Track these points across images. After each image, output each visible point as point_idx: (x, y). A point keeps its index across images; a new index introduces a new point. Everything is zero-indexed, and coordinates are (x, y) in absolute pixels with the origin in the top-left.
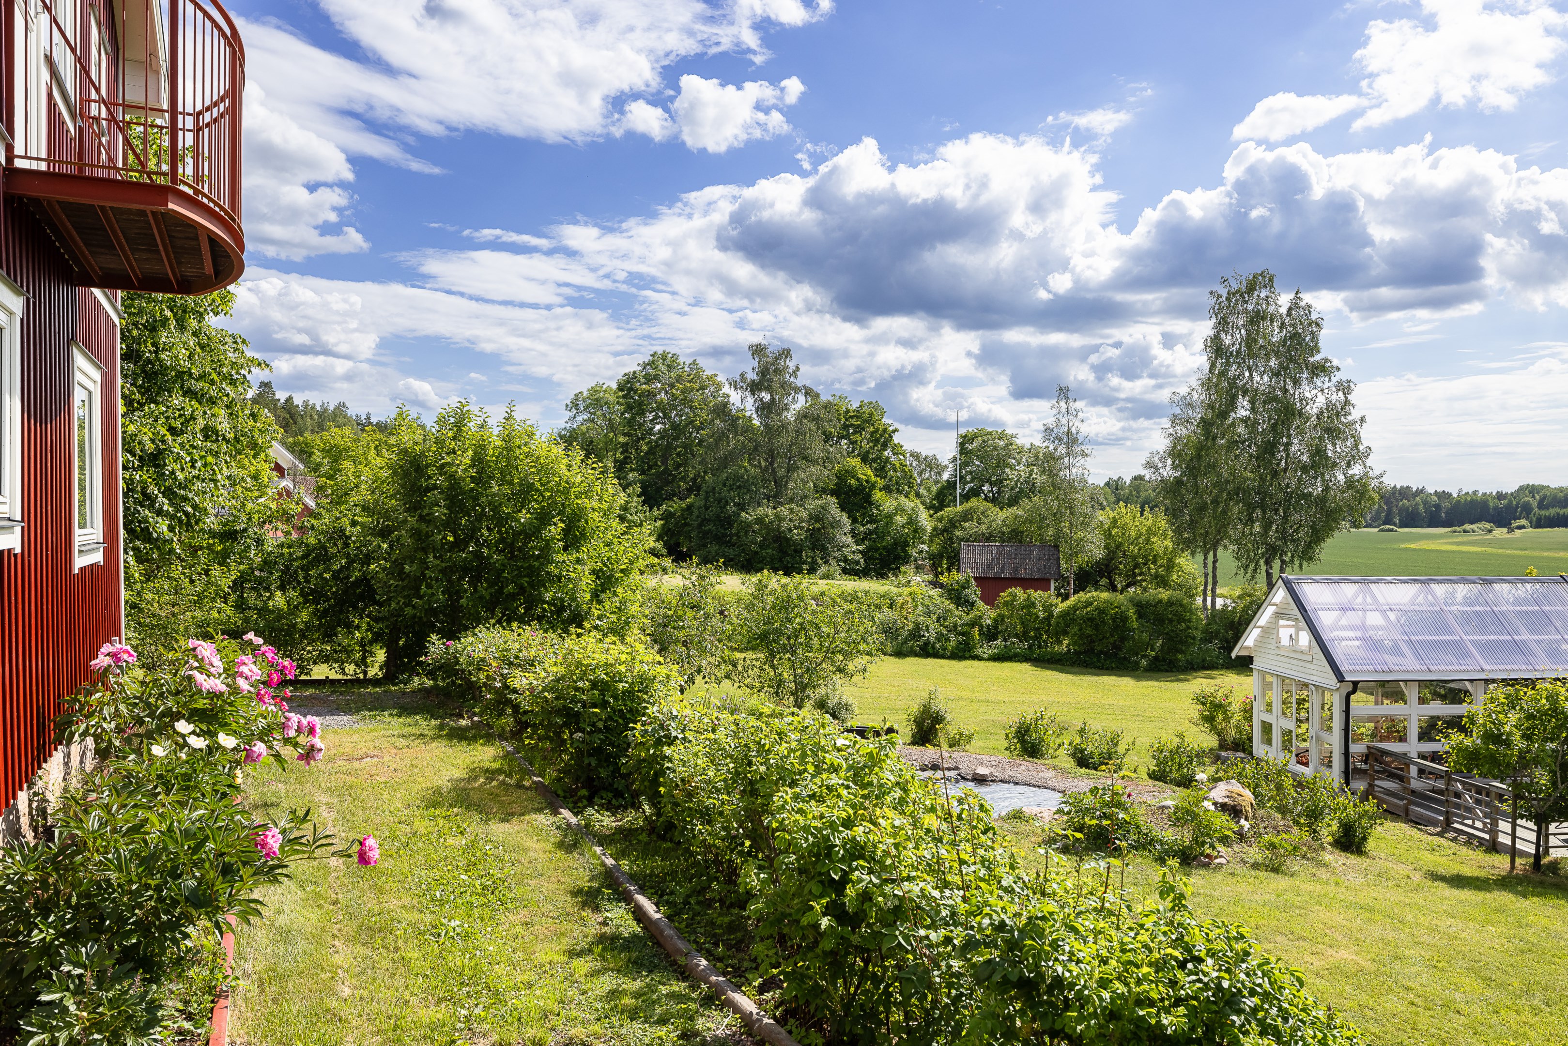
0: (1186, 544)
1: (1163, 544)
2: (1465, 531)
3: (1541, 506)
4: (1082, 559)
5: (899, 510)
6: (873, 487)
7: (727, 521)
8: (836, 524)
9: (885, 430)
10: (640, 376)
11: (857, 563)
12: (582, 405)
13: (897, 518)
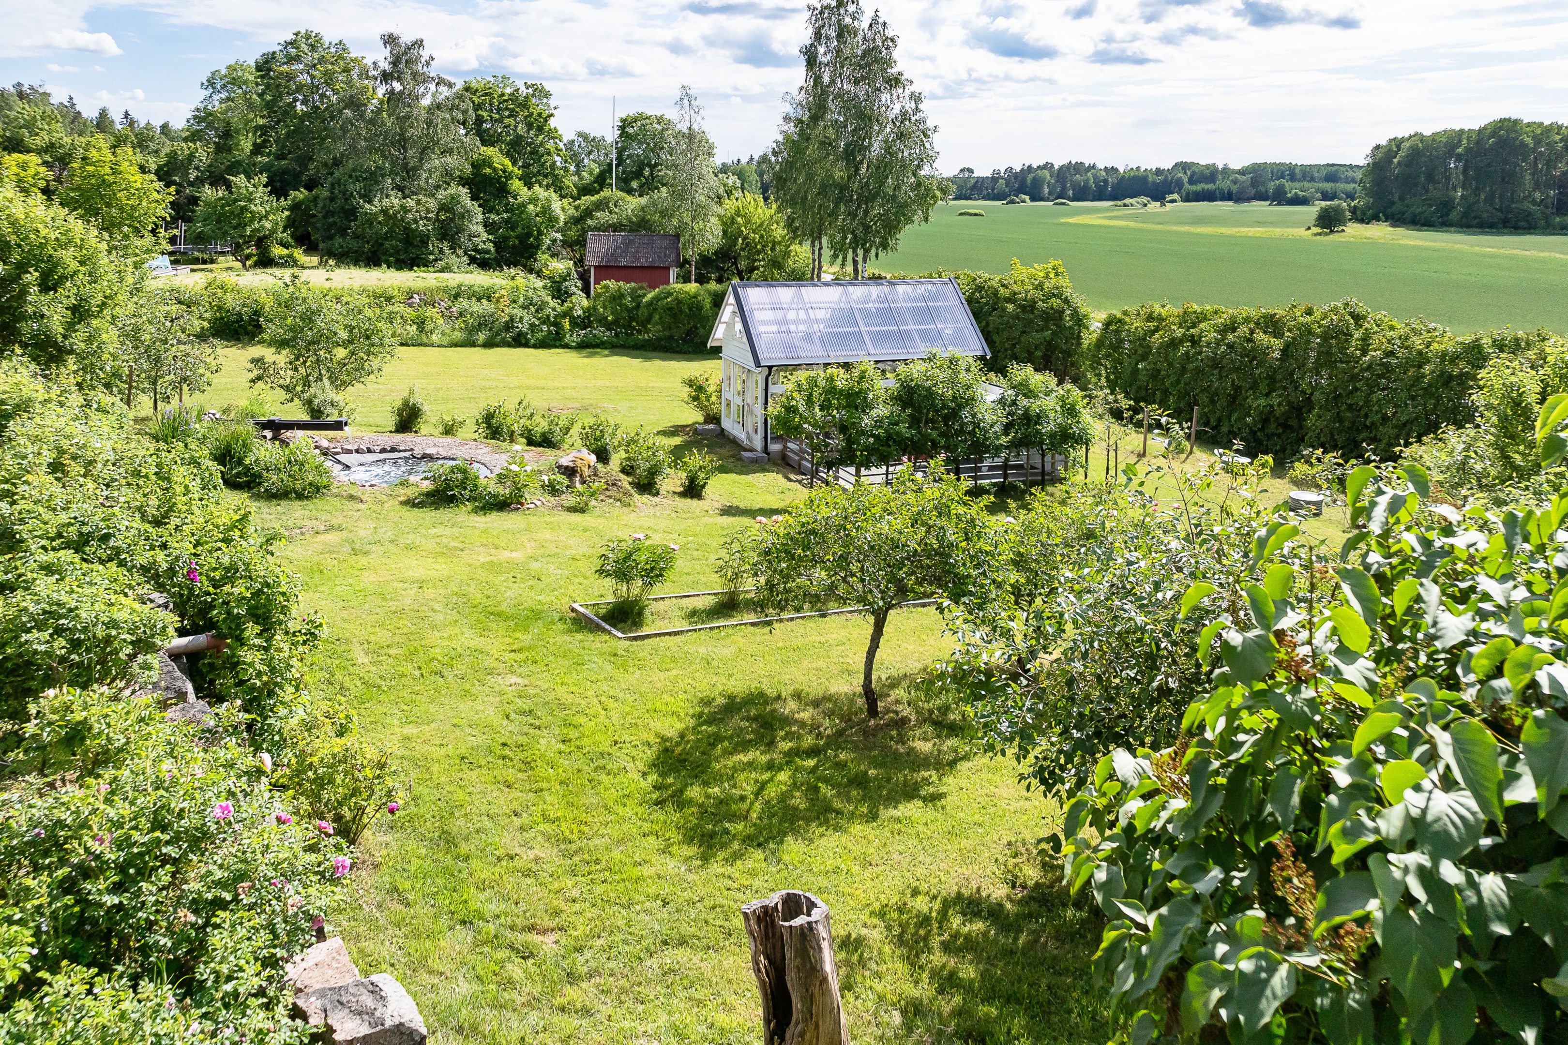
0: (795, 232)
1: (779, 232)
2: (1124, 205)
3: (1191, 182)
4: (703, 247)
5: (534, 200)
6: (509, 176)
7: (351, 213)
8: (467, 214)
9: (540, 115)
10: (280, 57)
11: (488, 252)
12: (219, 84)
13: (531, 207)
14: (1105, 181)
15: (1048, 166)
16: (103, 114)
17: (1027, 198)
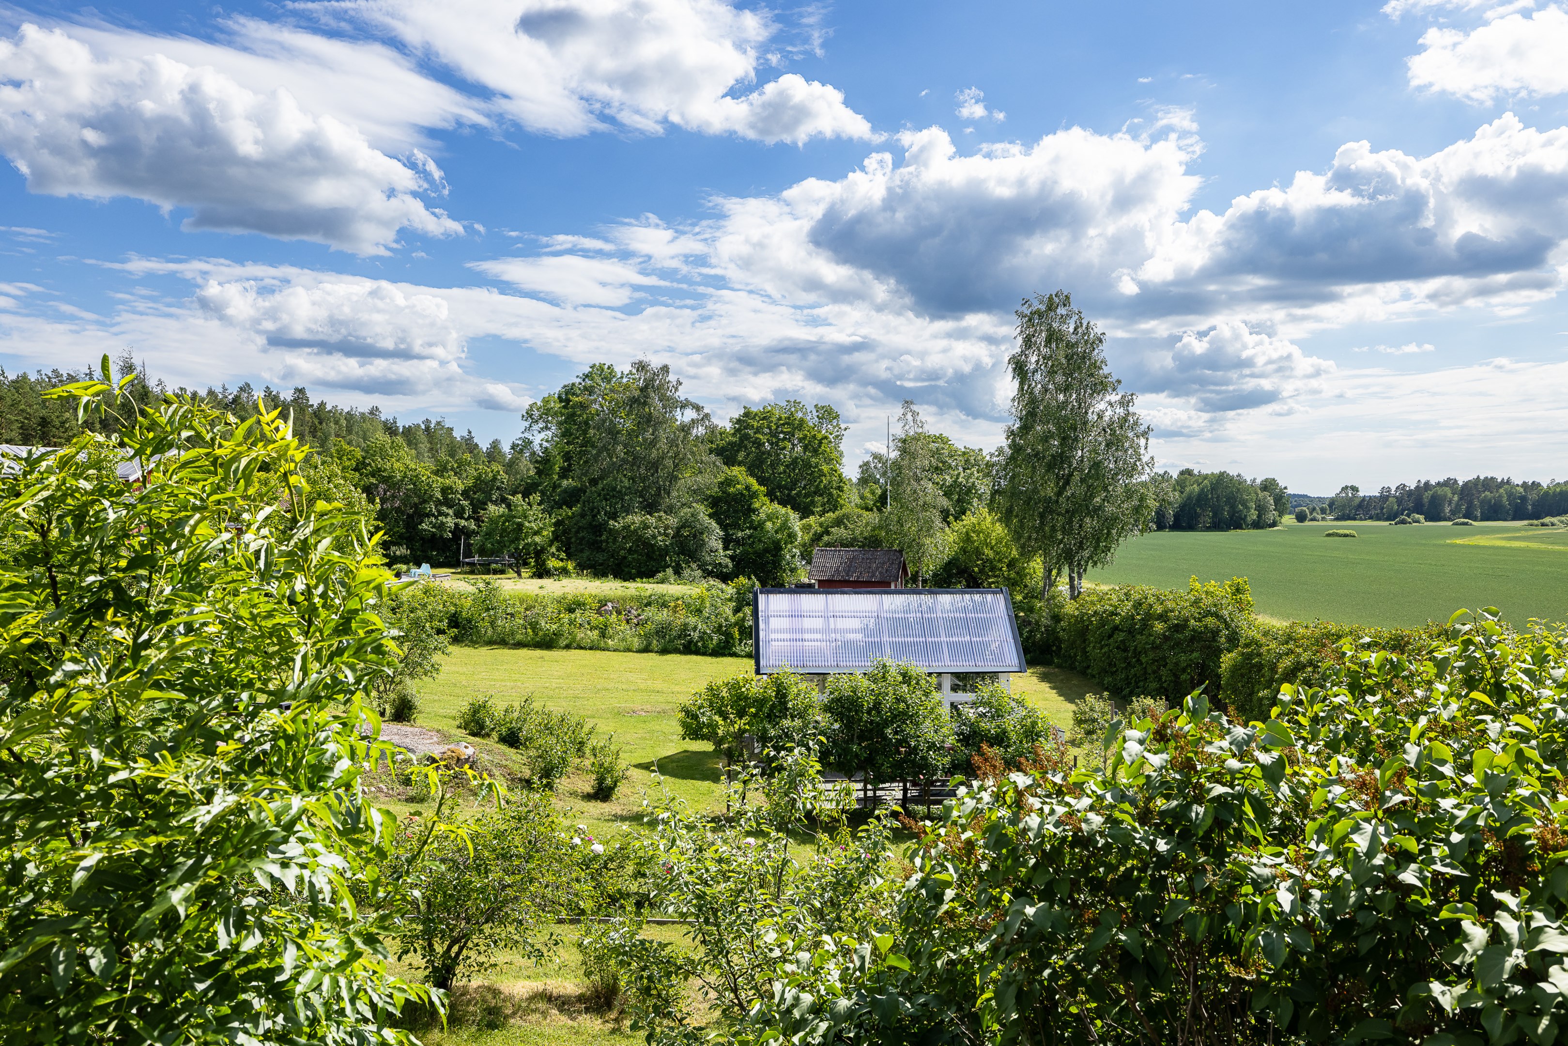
2: (1543, 525)
5: (773, 518)
6: (754, 495)
7: (598, 528)
8: (707, 529)
10: (578, 388)
11: (725, 566)
12: (536, 413)
13: (769, 525)
14: (1523, 499)
15: (1449, 483)
16: (495, 445)
17: (1421, 518)
